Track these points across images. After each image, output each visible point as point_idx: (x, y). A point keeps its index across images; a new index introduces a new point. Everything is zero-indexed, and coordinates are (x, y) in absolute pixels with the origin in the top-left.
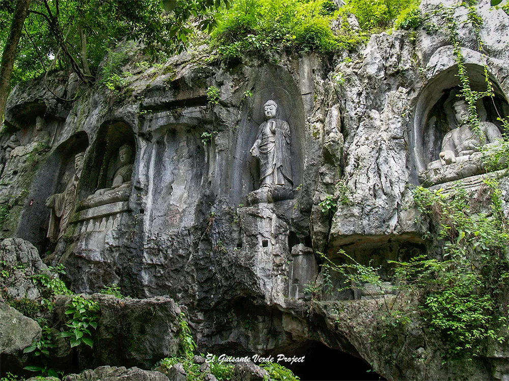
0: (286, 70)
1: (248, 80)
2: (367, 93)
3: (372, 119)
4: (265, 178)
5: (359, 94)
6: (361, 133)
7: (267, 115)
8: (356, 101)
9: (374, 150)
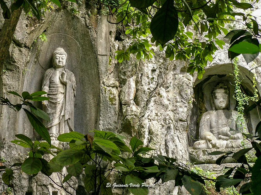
0: (83, 22)
1: (44, 23)
2: (160, 72)
3: (161, 97)
4: (51, 127)
5: (153, 71)
6: (152, 108)
7: (58, 64)
8: (151, 77)
9: (164, 128)
